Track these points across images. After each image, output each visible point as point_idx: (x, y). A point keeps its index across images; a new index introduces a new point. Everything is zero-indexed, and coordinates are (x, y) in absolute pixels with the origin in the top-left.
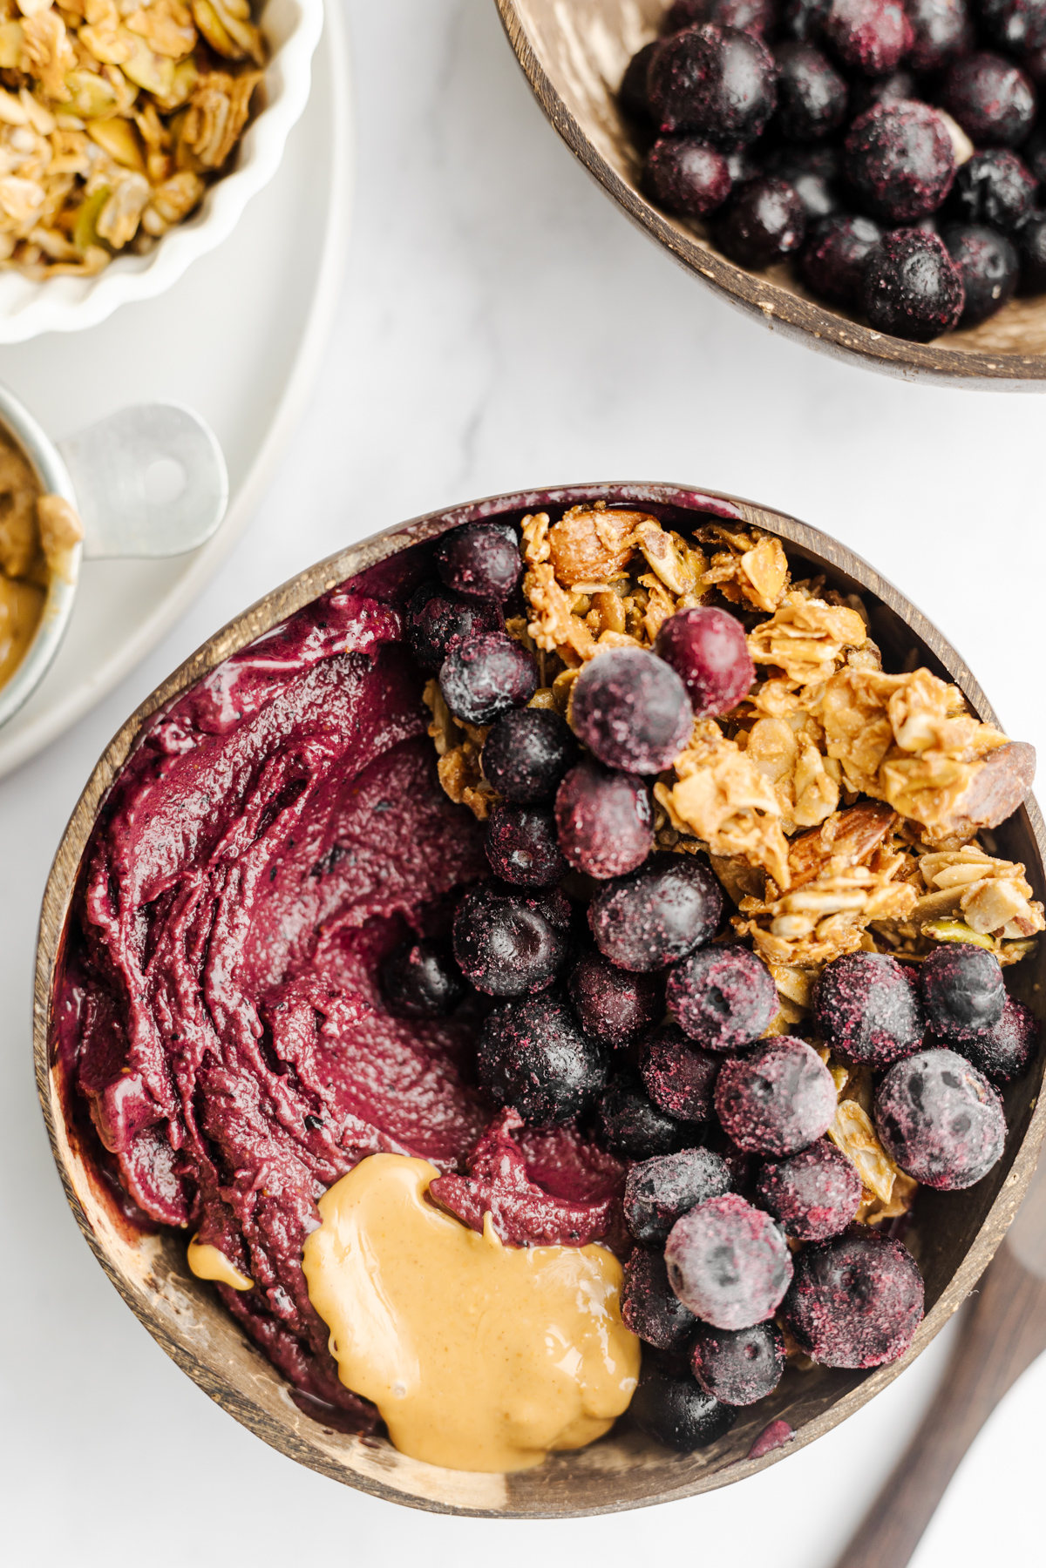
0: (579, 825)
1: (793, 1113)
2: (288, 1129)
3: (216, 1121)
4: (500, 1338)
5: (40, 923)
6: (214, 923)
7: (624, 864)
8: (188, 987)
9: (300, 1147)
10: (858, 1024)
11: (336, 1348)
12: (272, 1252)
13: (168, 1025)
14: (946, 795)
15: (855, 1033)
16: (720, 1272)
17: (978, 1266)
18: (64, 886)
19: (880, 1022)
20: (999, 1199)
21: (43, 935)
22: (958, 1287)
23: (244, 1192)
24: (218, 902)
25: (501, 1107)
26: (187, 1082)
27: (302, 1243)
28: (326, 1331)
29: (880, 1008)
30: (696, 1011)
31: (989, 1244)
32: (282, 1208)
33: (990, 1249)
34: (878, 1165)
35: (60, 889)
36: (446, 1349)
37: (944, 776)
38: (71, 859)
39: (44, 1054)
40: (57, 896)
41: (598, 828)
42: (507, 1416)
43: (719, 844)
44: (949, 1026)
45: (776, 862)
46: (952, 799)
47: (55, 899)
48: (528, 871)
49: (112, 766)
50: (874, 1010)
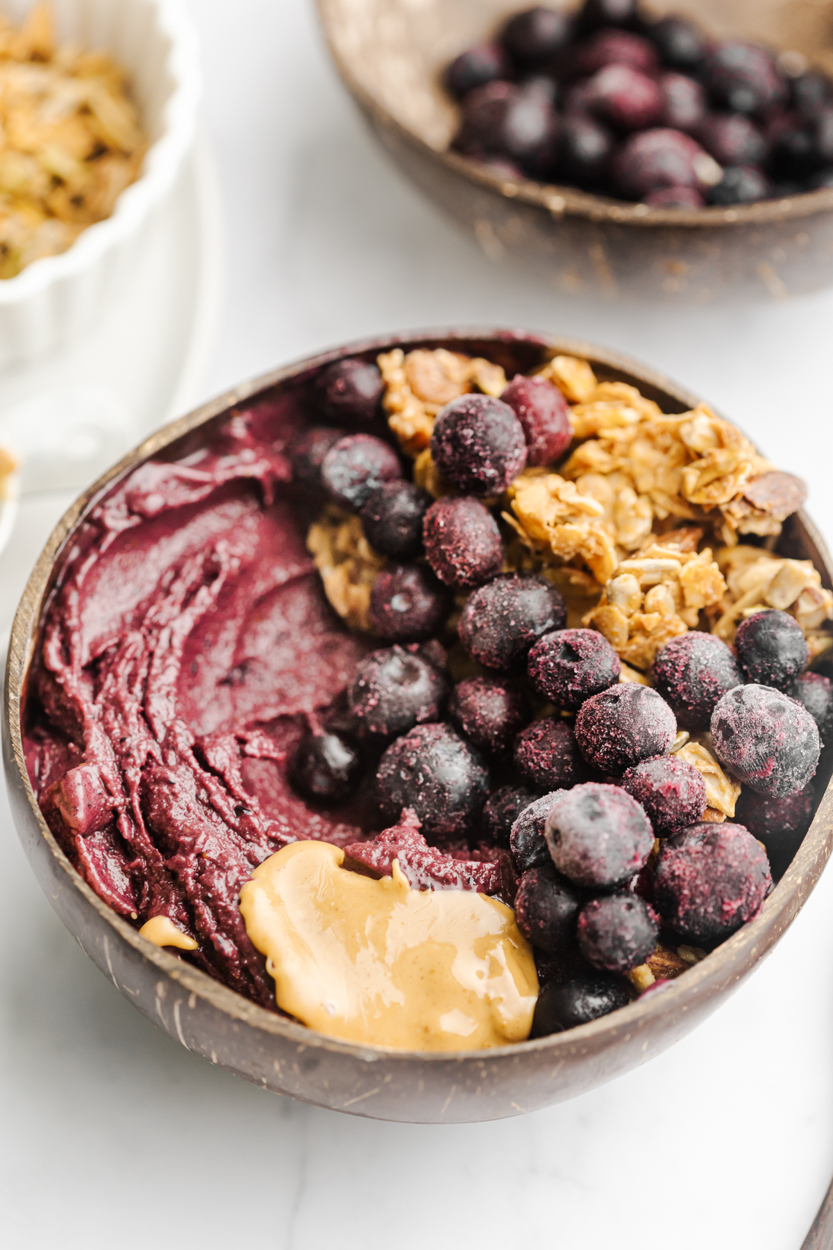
0: (442, 524)
1: (639, 714)
2: (220, 813)
3: (160, 806)
4: (414, 962)
5: (12, 636)
6: (150, 666)
7: (482, 558)
8: (132, 706)
9: (231, 830)
10: (687, 666)
11: (273, 966)
12: (212, 902)
13: (116, 732)
14: (731, 478)
15: (685, 676)
16: (590, 810)
17: (814, 848)
18: (30, 610)
19: (705, 662)
20: (824, 799)
21: (14, 644)
22: (799, 866)
23: (186, 854)
24: (151, 655)
25: (400, 811)
26: (134, 775)
27: (238, 891)
28: (263, 958)
29: (703, 652)
30: (552, 664)
31: (821, 832)
32: (220, 868)
33: (822, 836)
34: (720, 785)
35: (27, 612)
36: (369, 975)
37: (728, 463)
38: (34, 591)
39: (19, 728)
40: (25, 617)
41: (457, 522)
42: (426, 1030)
43: (557, 535)
44: (762, 664)
45: (605, 551)
46: (736, 480)
47: (23, 620)
48: (408, 611)
49: (65, 527)
50: (699, 654)
